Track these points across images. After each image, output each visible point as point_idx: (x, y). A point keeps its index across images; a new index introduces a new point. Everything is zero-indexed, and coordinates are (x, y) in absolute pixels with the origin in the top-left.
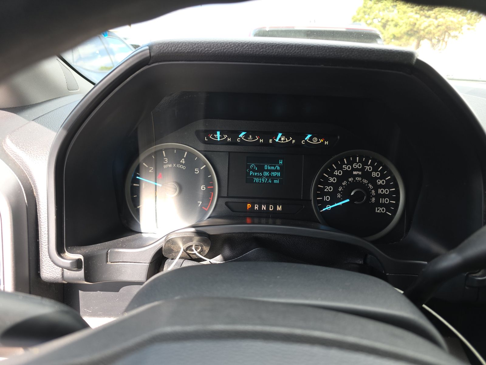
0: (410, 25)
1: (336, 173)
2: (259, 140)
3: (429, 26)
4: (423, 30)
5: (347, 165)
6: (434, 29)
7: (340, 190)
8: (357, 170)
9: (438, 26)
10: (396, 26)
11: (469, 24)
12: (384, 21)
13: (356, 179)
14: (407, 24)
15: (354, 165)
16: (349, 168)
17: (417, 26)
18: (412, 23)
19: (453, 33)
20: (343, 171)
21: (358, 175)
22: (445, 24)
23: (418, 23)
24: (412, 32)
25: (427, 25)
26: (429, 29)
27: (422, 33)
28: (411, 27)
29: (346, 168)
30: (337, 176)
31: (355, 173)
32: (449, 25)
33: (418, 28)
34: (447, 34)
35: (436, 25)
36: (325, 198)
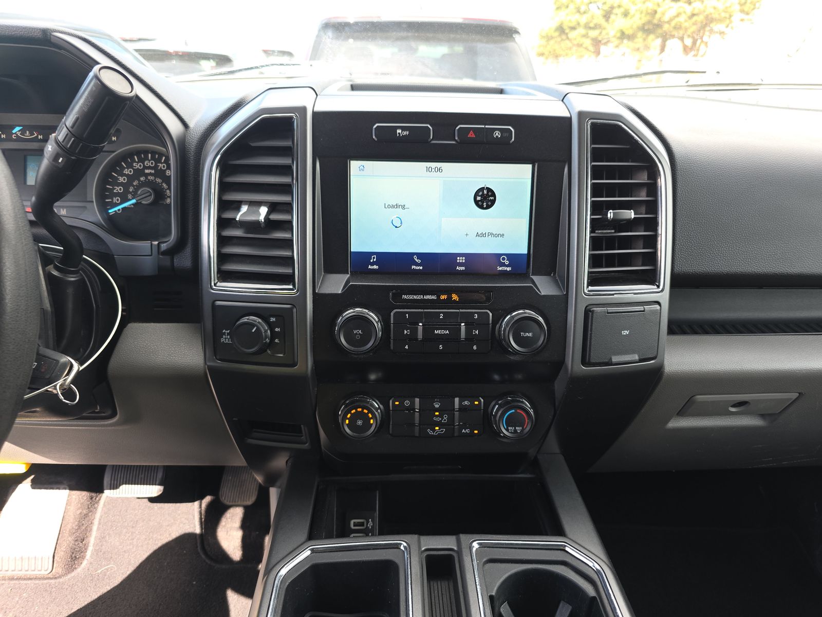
0: (648, 14)
1: (126, 172)
2: (37, 136)
3: (678, 15)
4: (669, 22)
5: (138, 163)
6: (686, 21)
7: (131, 190)
8: (149, 168)
9: (693, 15)
10: (626, 14)
11: (742, 11)
12: (606, 7)
13: (149, 177)
14: (641, 13)
15: (146, 163)
16: (140, 166)
17: (658, 16)
18: (649, 11)
19: (716, 27)
20: (133, 169)
21: (150, 174)
22: (704, 11)
23: (659, 11)
24: (651, 27)
25: (675, 14)
26: (677, 20)
27: (666, 27)
28: (648, 18)
29: (137, 166)
30: (127, 175)
31: (147, 171)
32: (711, 14)
33: (660, 20)
34: (708, 29)
35: (689, 13)
36: (115, 200)
